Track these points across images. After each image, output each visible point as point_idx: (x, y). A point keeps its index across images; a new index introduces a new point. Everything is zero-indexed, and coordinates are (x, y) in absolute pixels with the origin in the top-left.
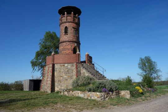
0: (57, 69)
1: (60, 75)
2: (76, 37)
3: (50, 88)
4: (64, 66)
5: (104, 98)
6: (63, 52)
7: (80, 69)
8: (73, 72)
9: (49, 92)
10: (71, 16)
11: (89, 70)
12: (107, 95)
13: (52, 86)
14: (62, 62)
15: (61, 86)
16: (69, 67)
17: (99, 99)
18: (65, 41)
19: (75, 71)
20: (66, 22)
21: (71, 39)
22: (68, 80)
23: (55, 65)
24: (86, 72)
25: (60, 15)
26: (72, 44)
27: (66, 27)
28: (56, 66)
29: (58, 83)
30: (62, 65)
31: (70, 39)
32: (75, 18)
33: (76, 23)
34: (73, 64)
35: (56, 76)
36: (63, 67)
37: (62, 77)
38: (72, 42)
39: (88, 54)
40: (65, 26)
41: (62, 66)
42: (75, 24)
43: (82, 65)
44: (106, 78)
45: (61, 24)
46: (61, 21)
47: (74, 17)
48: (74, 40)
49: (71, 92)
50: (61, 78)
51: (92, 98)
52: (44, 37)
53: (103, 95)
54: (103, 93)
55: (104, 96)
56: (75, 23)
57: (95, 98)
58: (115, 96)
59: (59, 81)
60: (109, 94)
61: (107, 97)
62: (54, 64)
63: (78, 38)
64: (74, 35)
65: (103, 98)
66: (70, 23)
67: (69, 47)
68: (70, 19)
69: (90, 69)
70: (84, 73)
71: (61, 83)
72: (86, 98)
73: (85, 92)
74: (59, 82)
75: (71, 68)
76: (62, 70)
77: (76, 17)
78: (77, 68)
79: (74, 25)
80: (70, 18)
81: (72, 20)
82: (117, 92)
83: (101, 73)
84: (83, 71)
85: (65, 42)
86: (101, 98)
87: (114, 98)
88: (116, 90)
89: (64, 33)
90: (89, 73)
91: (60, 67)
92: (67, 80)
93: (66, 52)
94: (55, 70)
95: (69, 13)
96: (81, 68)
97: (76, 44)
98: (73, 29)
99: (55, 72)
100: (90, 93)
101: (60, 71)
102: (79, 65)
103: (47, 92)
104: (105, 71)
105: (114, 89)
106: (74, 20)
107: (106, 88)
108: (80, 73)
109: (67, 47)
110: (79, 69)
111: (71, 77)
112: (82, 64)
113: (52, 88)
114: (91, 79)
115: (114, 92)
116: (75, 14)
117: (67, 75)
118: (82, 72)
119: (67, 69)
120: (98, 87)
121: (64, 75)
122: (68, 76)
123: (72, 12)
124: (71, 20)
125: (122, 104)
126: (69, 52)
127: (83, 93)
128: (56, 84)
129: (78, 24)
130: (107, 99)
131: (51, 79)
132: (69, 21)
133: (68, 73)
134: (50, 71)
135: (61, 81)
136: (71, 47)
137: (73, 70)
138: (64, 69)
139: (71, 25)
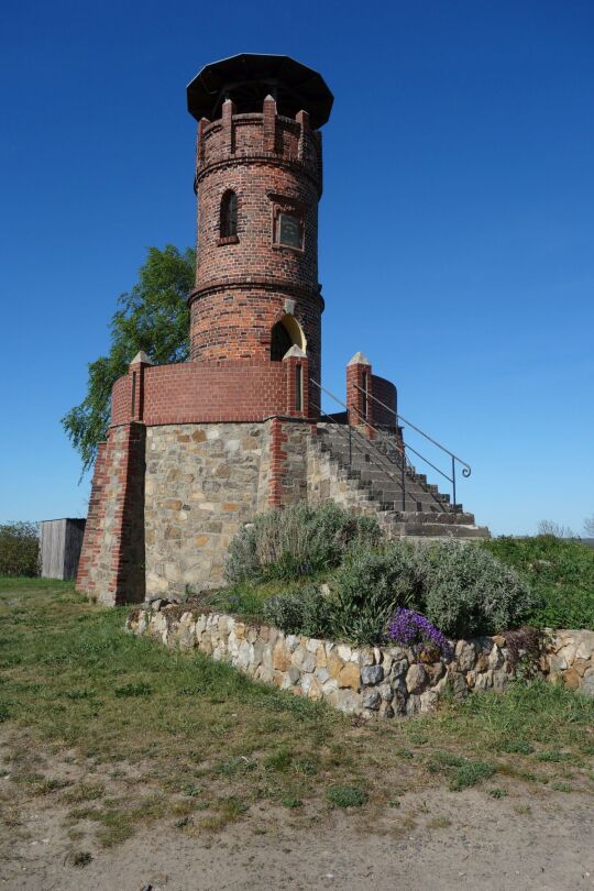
0: (159, 457)
1: (176, 494)
2: (290, 258)
3: (114, 575)
4: (199, 437)
5: (401, 695)
6: (207, 353)
7: (305, 462)
8: (255, 479)
9: (108, 598)
10: (258, 122)
11: (359, 464)
12: (430, 663)
13: (123, 561)
14: (191, 414)
15: (183, 568)
16: (233, 445)
17: (350, 704)
18: (219, 280)
19: (270, 475)
20: (226, 164)
21: (258, 269)
22: (226, 527)
23: (149, 432)
24: (334, 479)
25: (198, 119)
26: (263, 305)
27: (229, 196)
28: (155, 441)
29: (164, 546)
30: (189, 430)
31: (254, 269)
32: (286, 134)
33: (293, 168)
34: (260, 426)
35: (155, 506)
36: (192, 445)
37: (187, 508)
38: (264, 286)
39: (360, 366)
40: (222, 190)
41: (186, 439)
42: (285, 176)
43: (320, 432)
44: (470, 519)
45: (201, 177)
46: (202, 159)
47: (279, 125)
48: (281, 274)
49: (186, 618)
50: (183, 515)
51: (307, 685)
52: (138, 280)
53: (386, 666)
54: (395, 651)
55: (402, 677)
56: (286, 169)
57: (326, 688)
58: (501, 675)
59: (168, 534)
60: (452, 657)
61: (426, 682)
62: (144, 428)
63: (307, 263)
64: (278, 244)
65: (384, 690)
66: (254, 170)
67: (246, 320)
68: (255, 142)
69: (367, 458)
70: (325, 484)
71: (179, 545)
72: (266, 674)
73: (264, 629)
74: (171, 542)
75: (245, 453)
76: (190, 468)
77: (294, 129)
78: (280, 455)
79: (282, 180)
80: (253, 138)
81: (264, 147)
82: (520, 643)
83: (441, 491)
84: (318, 472)
85: (222, 288)
86: (371, 693)
87: (489, 686)
88: (512, 627)
89: (216, 236)
90: (354, 483)
91: (176, 446)
92: (216, 528)
93: (224, 352)
94: (149, 462)
95: (248, 103)
96: (311, 453)
97: (289, 304)
98: (272, 207)
99: (148, 476)
100: (291, 639)
101: (175, 474)
102: (297, 434)
103: (95, 600)
104: (467, 473)
105: (500, 618)
106: (278, 149)
107: (423, 607)
108: (304, 486)
109: (234, 320)
110: (294, 458)
111: (245, 509)
112: (321, 425)
113: (121, 580)
114: (350, 530)
115: (499, 639)
116: (286, 107)
117: (216, 500)
118: (312, 479)
119: (221, 461)
120: (359, 601)
121: (199, 496)
122: (227, 507)
123: (269, 98)
124: (260, 151)
125: (548, 769)
126: (243, 351)
127: (253, 635)
128: (153, 553)
129: (309, 176)
130: (426, 697)
131: (118, 523)
132: (248, 152)
133: (228, 485)
134: (118, 471)
135: (178, 536)
136: (259, 317)
137: (255, 468)
138: (198, 461)
139: (257, 177)
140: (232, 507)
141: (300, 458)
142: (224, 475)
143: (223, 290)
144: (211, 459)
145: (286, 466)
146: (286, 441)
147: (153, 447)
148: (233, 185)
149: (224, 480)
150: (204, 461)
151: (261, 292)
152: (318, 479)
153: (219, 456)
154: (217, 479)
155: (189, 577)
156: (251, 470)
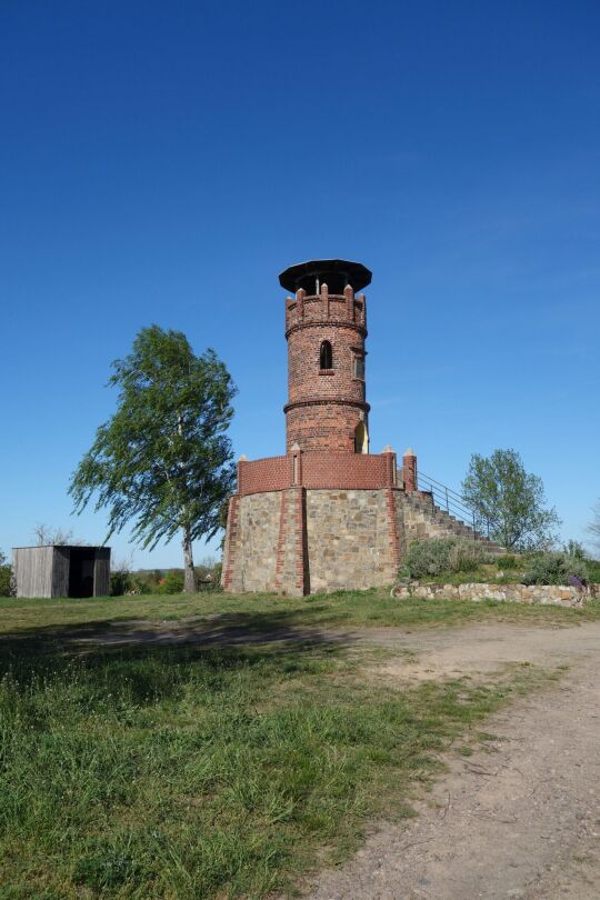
0: (317, 507)
1: (330, 530)
2: (360, 386)
3: (300, 578)
4: (343, 497)
8: (374, 522)
10: (343, 301)
13: (305, 570)
14: (336, 483)
15: (337, 573)
16: (363, 502)
17: (567, 604)
18: (321, 397)
19: (390, 520)
20: (324, 324)
21: (346, 393)
22: (361, 549)
23: (309, 493)
24: (428, 523)
26: (350, 415)
27: (327, 344)
28: (313, 498)
29: (323, 561)
30: (337, 493)
31: (344, 392)
32: (357, 310)
34: (376, 492)
35: (316, 537)
36: (339, 502)
37: (338, 538)
39: (412, 457)
40: (321, 339)
41: (335, 498)
42: (357, 335)
45: (298, 328)
47: (355, 304)
50: (336, 542)
51: (544, 601)
56: (357, 331)
57: (556, 600)
58: (591, 598)
59: (326, 553)
62: (305, 490)
64: (355, 378)
66: (342, 330)
67: (341, 423)
68: (341, 314)
70: (420, 527)
71: (334, 559)
72: (517, 601)
73: (511, 586)
74: (328, 558)
75: (369, 507)
76: (338, 515)
77: (359, 306)
78: (393, 509)
79: (356, 338)
80: (341, 309)
81: (348, 317)
84: (414, 519)
85: (326, 403)
89: (317, 369)
91: (329, 502)
92: (356, 550)
93: (328, 442)
94: (308, 511)
96: (406, 508)
97: (360, 414)
98: (352, 355)
100: (532, 587)
101: (329, 518)
102: (399, 497)
108: (403, 526)
109: (333, 423)
110: (399, 510)
111: (371, 538)
113: (304, 581)
117: (355, 534)
118: (409, 522)
119: (357, 511)
121: (345, 531)
122: (361, 537)
123: (349, 286)
124: (345, 319)
126: (339, 442)
127: (504, 589)
128: (314, 564)
132: (338, 319)
133: (361, 525)
134: (293, 517)
135: (333, 554)
136: (348, 423)
137: (375, 516)
138: (343, 511)
139: (343, 335)
140: (364, 538)
141: (402, 511)
142: (359, 520)
144: (351, 510)
145: (396, 515)
146: (395, 501)
147: (312, 502)
148: (329, 338)
149: (359, 522)
150: (347, 511)
151: (349, 407)
152: (414, 523)
153: (355, 508)
154: (355, 522)
155: (341, 579)
156: (373, 517)
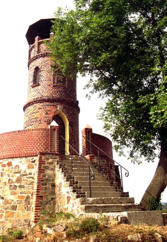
2: (61, 89)
4: (10, 164)
7: (55, 175)
10: (48, 41)
16: (23, 167)
19: (37, 181)
20: (36, 58)
21: (47, 94)
22: (19, 207)
24: (63, 181)
26: (49, 108)
30: (5, 162)
31: (45, 95)
34: (35, 158)
36: (7, 168)
37: (2, 198)
39: (86, 129)
40: (34, 67)
41: (4, 166)
48: (56, 96)
50: (1, 202)
64: (55, 85)
66: (46, 58)
67: (41, 115)
70: (60, 185)
78: (41, 171)
89: (32, 84)
90: (69, 183)
92: (14, 208)
97: (60, 107)
98: (53, 71)
102: (50, 160)
104: (127, 175)
110: (48, 172)
117: (15, 194)
118: (57, 182)
119: (18, 175)
121: (8, 192)
122: (19, 197)
123: (52, 33)
133: (21, 187)
136: (47, 114)
138: (9, 176)
139: (47, 61)
140: (22, 197)
141: (52, 172)
142: (19, 182)
143: (33, 104)
144: (14, 174)
145: (44, 176)
146: (45, 164)
148: (38, 65)
149: (19, 184)
150: (11, 176)
151: (47, 103)
153: (17, 173)
154: (16, 184)
156: (31, 179)
